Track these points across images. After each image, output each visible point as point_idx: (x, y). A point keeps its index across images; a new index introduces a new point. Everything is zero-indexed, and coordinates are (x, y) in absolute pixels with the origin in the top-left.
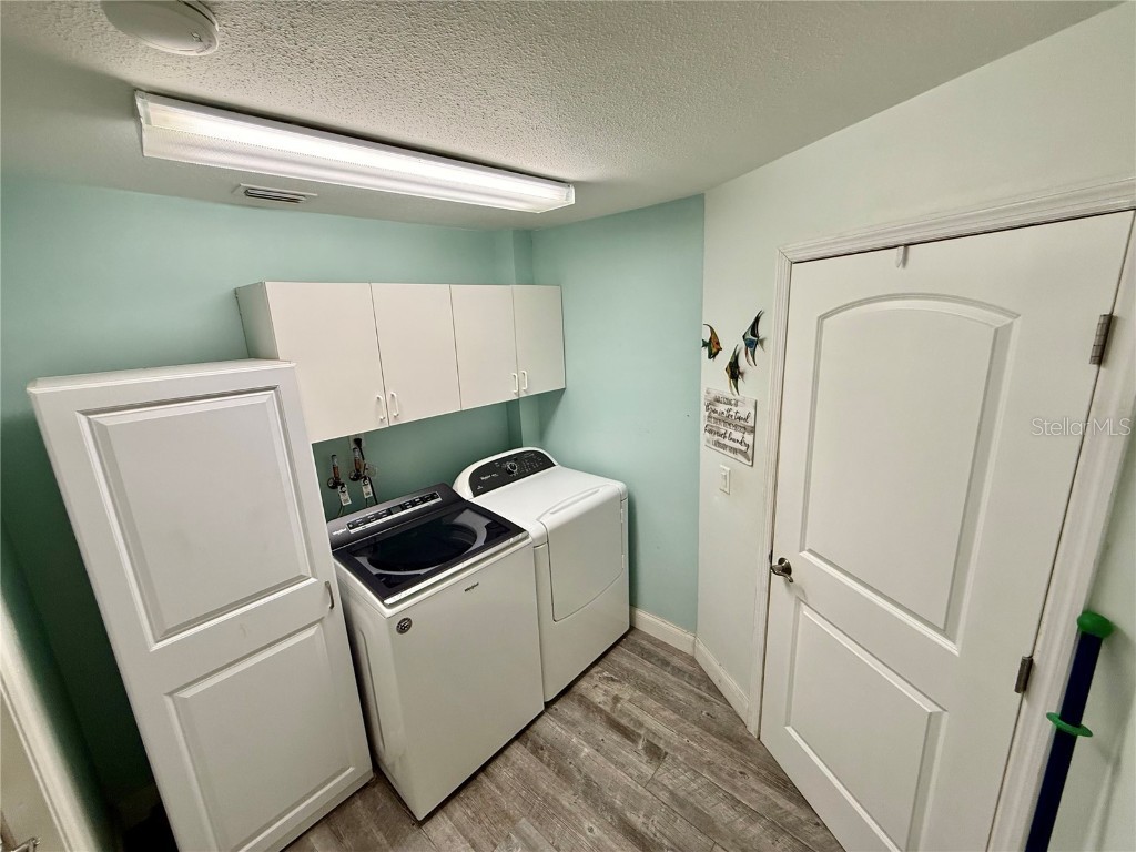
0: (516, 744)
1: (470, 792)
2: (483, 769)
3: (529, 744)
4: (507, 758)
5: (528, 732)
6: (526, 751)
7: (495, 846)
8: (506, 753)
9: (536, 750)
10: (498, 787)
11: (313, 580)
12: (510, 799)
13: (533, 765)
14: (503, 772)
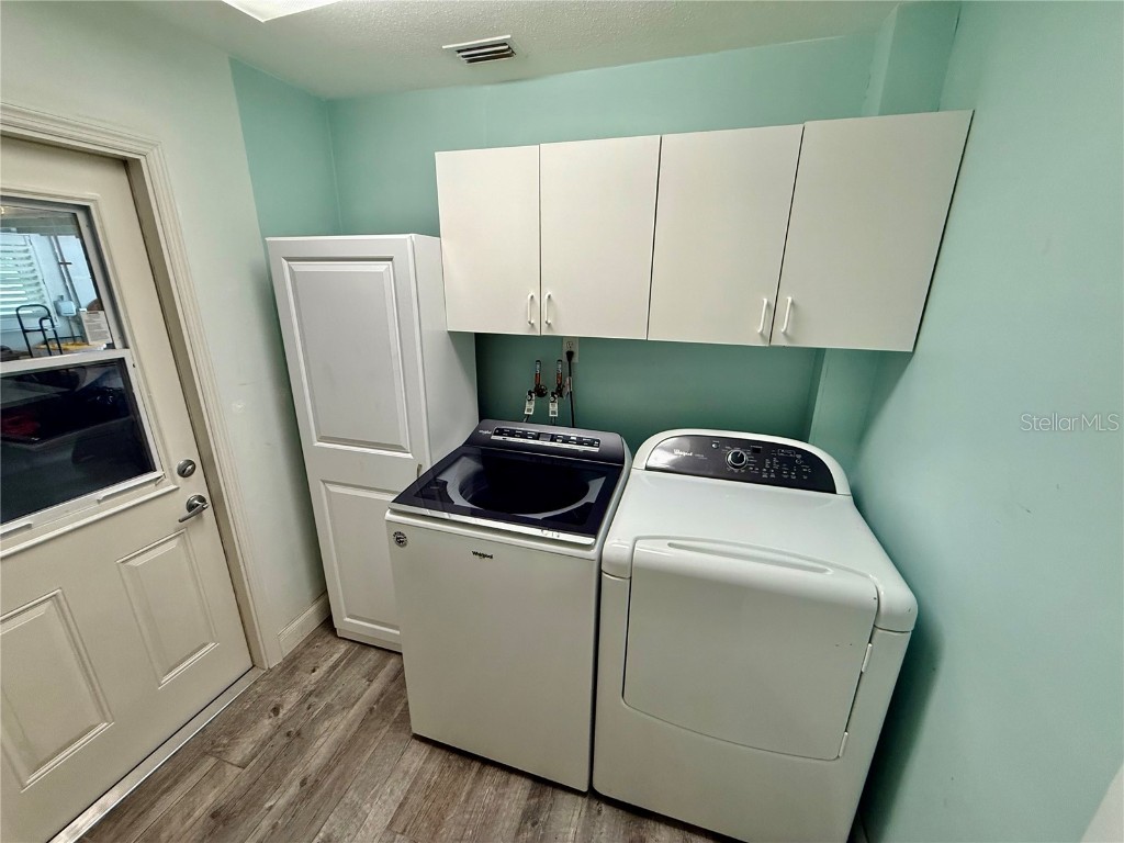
0: (528, 783)
1: (456, 762)
2: (486, 762)
3: (533, 801)
4: (507, 783)
5: (549, 789)
6: (523, 802)
7: (402, 834)
8: (513, 778)
9: (530, 817)
10: (469, 794)
11: (410, 456)
12: (459, 818)
13: (507, 824)
14: (489, 788)
